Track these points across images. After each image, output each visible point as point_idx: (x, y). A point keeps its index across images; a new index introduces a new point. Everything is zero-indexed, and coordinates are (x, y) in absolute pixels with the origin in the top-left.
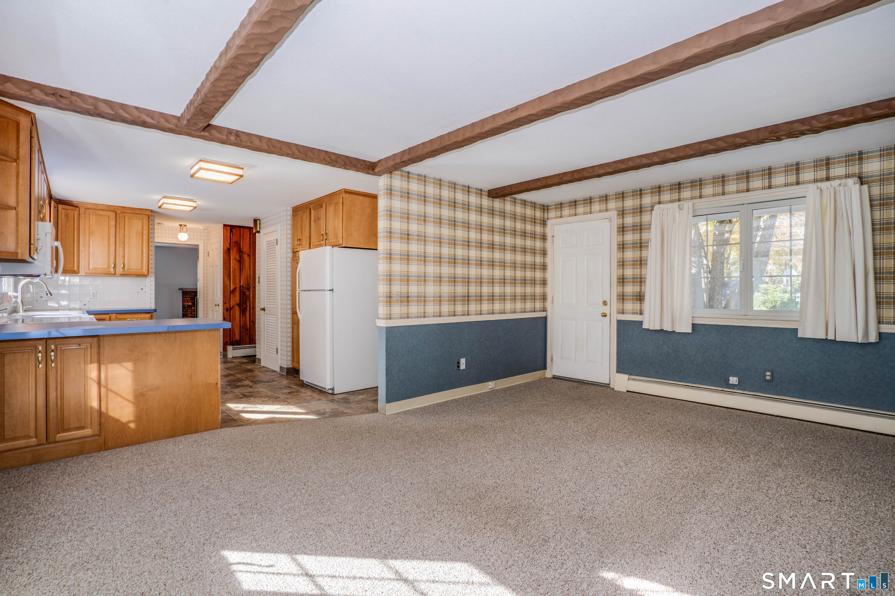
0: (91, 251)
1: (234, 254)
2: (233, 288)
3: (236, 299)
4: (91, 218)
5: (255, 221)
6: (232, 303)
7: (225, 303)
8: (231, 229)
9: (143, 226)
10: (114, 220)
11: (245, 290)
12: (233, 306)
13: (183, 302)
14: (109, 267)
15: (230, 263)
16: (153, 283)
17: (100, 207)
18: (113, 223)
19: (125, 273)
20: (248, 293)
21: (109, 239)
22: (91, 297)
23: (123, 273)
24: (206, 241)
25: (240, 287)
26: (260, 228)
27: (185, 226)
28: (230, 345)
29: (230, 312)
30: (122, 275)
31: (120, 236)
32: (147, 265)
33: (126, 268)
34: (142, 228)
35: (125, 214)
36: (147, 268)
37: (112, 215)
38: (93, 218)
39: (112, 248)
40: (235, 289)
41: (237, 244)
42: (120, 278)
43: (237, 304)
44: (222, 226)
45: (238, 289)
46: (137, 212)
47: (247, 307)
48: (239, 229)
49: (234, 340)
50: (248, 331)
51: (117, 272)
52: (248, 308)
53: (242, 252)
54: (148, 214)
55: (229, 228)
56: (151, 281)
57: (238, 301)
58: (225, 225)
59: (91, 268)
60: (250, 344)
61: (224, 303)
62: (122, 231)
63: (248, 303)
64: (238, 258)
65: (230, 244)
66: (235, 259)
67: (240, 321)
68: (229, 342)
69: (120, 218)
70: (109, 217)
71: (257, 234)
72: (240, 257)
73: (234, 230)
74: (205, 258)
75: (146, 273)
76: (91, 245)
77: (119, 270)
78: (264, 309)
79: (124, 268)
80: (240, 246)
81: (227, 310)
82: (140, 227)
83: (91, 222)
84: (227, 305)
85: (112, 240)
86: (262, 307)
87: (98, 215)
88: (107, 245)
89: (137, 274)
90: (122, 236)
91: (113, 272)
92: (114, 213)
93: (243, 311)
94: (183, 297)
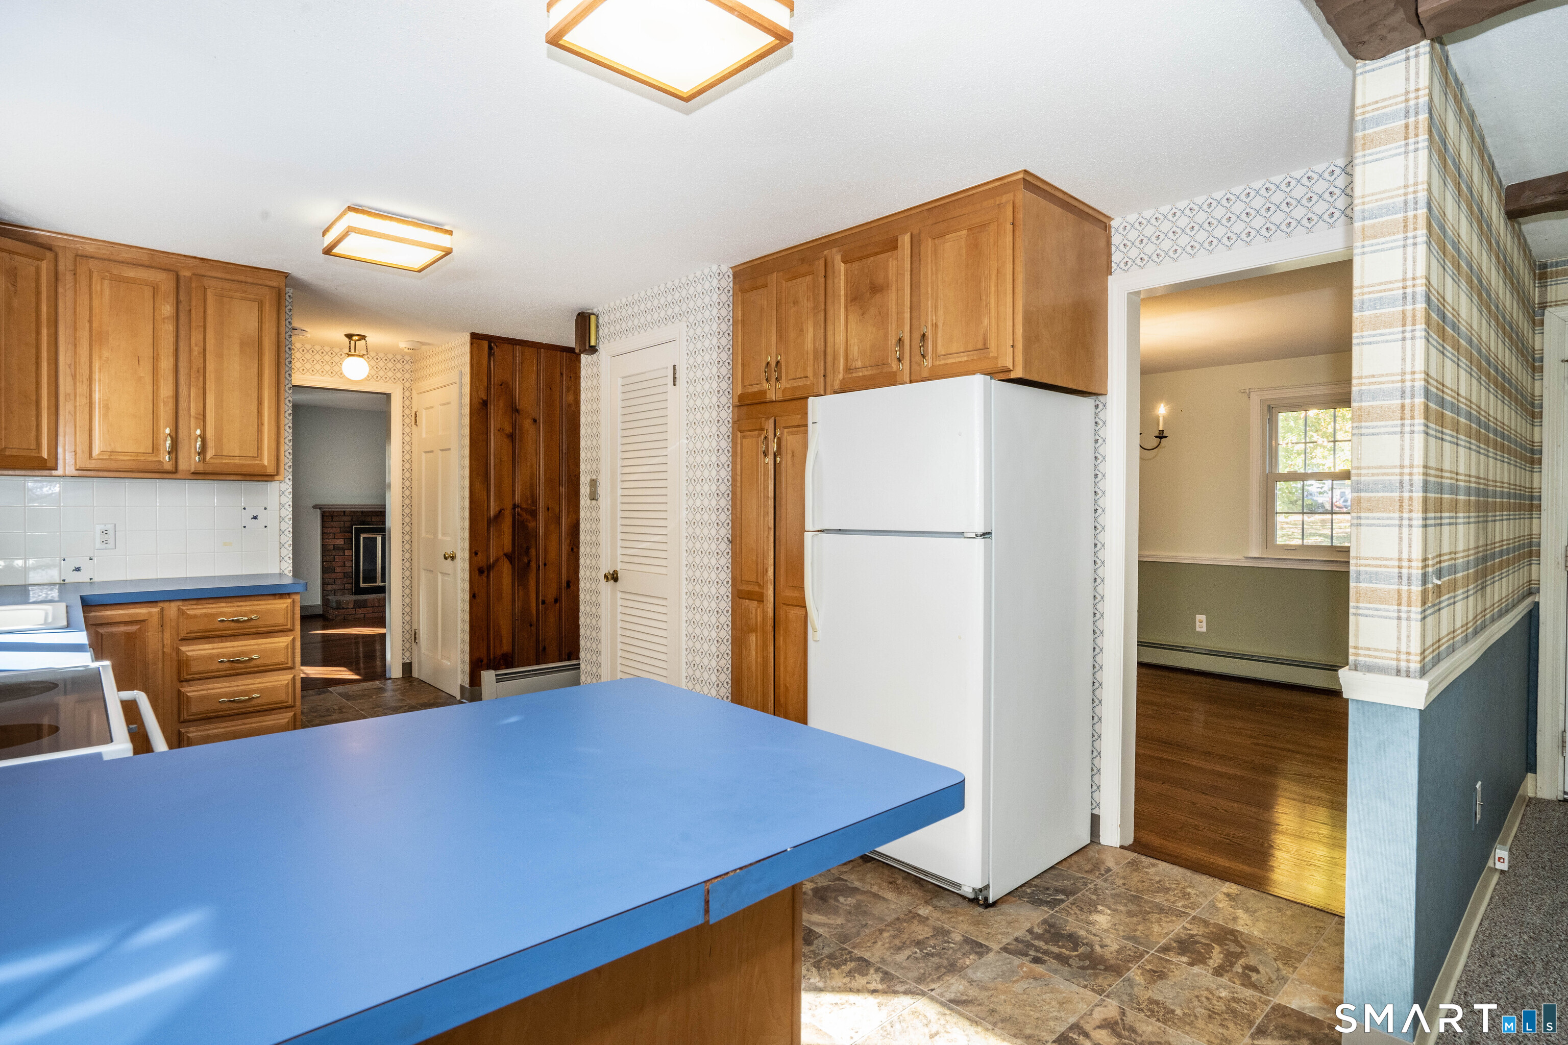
0: (97, 396)
1: (497, 420)
2: (497, 510)
3: (504, 539)
4: (97, 287)
5: (584, 321)
6: (493, 554)
7: (476, 554)
8: (490, 348)
9: (261, 322)
10: (172, 299)
11: (525, 516)
12: (497, 560)
13: (323, 539)
14: (155, 448)
15: (487, 441)
16: (288, 500)
17: (125, 255)
18: (167, 310)
19: (209, 469)
20: (531, 525)
21: (155, 359)
22: (98, 544)
23: (201, 468)
24: (407, 385)
25: (515, 506)
26: (597, 338)
27: (363, 337)
28: (488, 668)
29: (488, 577)
30: (198, 475)
31: (190, 351)
32: (274, 445)
33: (210, 454)
34: (260, 329)
35: (207, 282)
36: (274, 453)
37: (164, 280)
38: (104, 291)
39: (166, 390)
40: (500, 514)
41: (506, 388)
42: (188, 484)
43: (505, 555)
44: (467, 338)
45: (508, 514)
46: (243, 278)
47: (529, 561)
48: (510, 347)
49: (499, 652)
50: (534, 628)
51: (182, 466)
52: (533, 564)
53: (517, 411)
54: (274, 284)
55: (485, 344)
56: (281, 493)
57: (508, 547)
58: (476, 337)
59: (96, 452)
60: (538, 663)
61: (474, 553)
62: (196, 337)
63: (533, 552)
64: (508, 429)
65: (488, 389)
66: (501, 430)
67: (513, 601)
68: (485, 661)
69: (189, 294)
70: (155, 289)
71: (584, 357)
72: (514, 427)
73: (496, 350)
74: (407, 430)
75: (271, 470)
76: (96, 376)
77: (189, 459)
78: (614, 577)
79: (203, 452)
80: (512, 397)
81: (481, 571)
82: (254, 324)
83: (96, 303)
84: (481, 559)
85: (166, 364)
86: (606, 568)
87: (120, 280)
88: (148, 379)
89: (244, 470)
90: (196, 350)
91: (168, 465)
92: (172, 276)
93: (521, 572)
94: (323, 527)
